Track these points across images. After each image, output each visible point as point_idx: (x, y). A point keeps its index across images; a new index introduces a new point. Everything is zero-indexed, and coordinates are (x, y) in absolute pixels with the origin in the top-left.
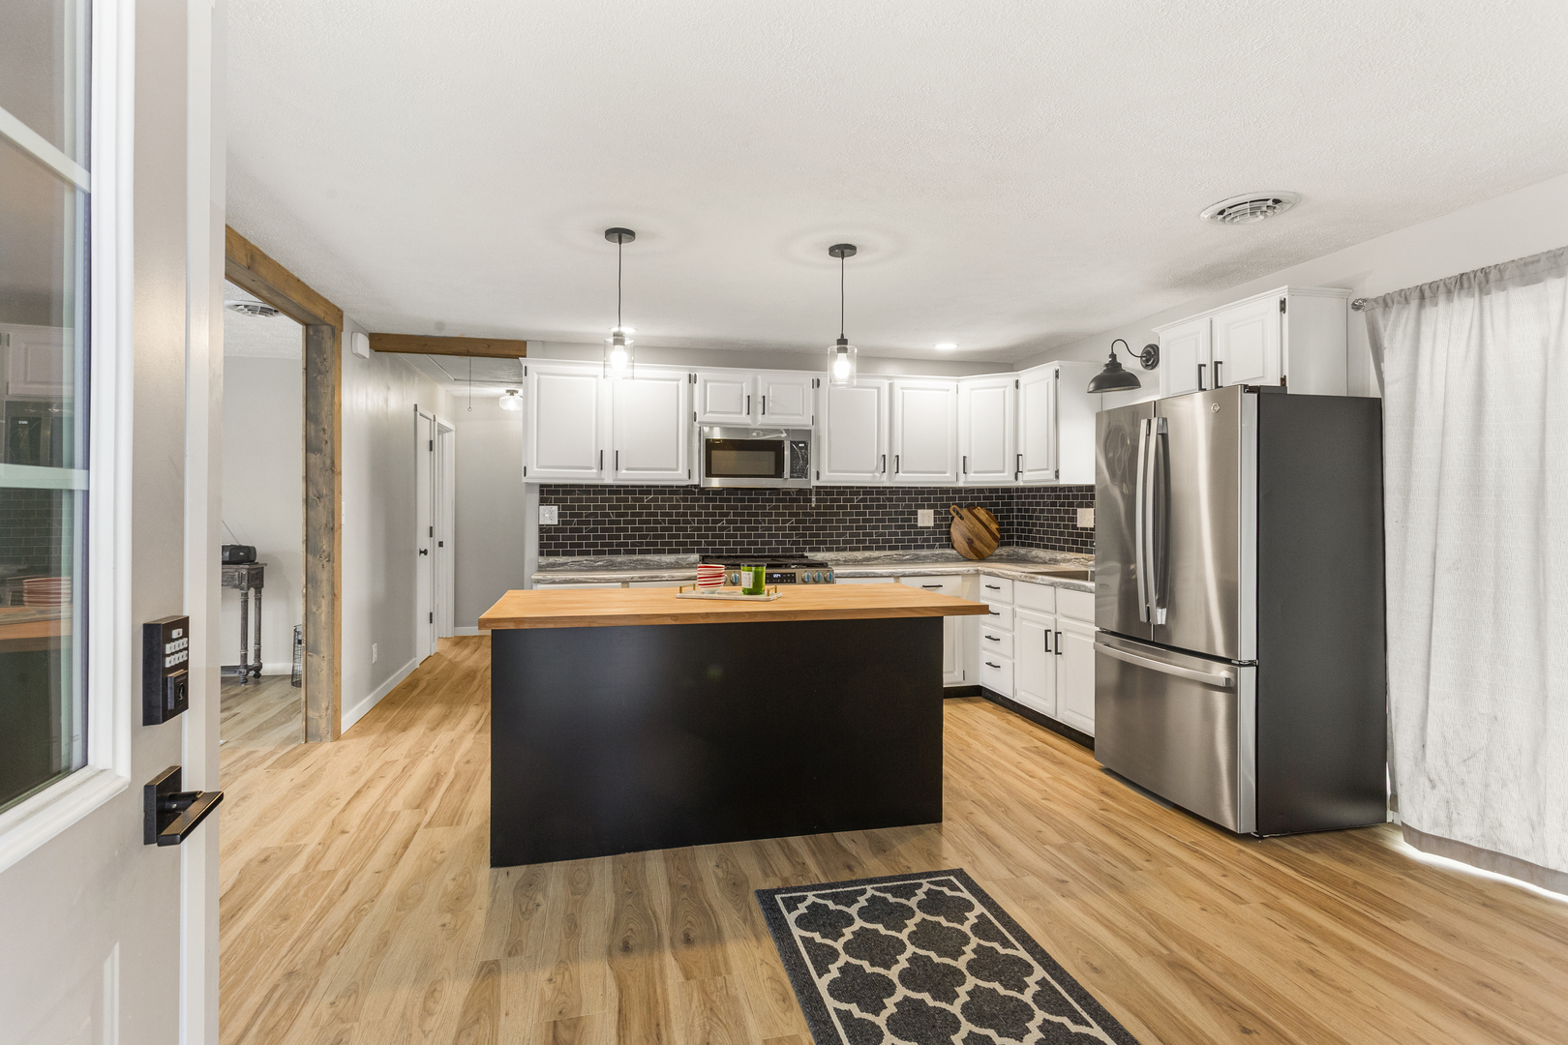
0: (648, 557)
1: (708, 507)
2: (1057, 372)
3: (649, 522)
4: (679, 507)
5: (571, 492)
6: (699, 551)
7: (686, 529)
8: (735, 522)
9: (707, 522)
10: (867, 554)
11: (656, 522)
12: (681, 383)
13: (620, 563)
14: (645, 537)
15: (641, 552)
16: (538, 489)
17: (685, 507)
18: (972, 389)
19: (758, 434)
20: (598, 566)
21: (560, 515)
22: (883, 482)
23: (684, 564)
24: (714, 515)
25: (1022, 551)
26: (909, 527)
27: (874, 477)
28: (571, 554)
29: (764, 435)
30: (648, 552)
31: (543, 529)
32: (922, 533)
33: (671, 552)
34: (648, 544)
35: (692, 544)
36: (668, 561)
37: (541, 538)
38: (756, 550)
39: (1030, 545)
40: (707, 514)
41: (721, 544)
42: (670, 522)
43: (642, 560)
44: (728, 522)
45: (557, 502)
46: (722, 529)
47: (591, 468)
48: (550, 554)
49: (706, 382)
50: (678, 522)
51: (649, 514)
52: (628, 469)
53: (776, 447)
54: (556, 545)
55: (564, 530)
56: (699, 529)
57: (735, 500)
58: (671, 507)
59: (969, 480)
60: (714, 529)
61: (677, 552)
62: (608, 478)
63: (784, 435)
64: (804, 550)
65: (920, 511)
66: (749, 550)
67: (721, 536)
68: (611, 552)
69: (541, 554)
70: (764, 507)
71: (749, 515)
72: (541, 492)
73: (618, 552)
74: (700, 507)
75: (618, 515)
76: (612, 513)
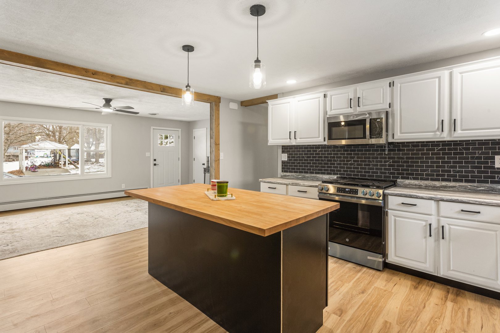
0: (318, 175)
1: (344, 154)
3: (318, 160)
4: (331, 154)
5: (291, 148)
7: (334, 164)
8: (358, 161)
9: (344, 161)
11: (322, 160)
12: (320, 99)
13: (307, 177)
14: (317, 167)
15: (316, 173)
16: (281, 147)
17: (334, 154)
19: (353, 117)
21: (288, 157)
22: (444, 138)
24: (347, 158)
26: (487, 167)
27: (435, 135)
28: (291, 172)
29: (356, 117)
30: (318, 173)
31: (283, 162)
32: (499, 173)
33: (328, 174)
34: (319, 170)
35: (337, 171)
36: (326, 177)
37: (282, 165)
38: (369, 176)
40: (344, 157)
41: (351, 171)
42: (328, 161)
44: (354, 161)
45: (287, 152)
46: (351, 164)
47: (287, 139)
48: (285, 172)
50: (331, 161)
51: (319, 157)
52: (300, 138)
54: (287, 168)
55: (289, 163)
56: (340, 164)
57: (358, 151)
58: (328, 154)
60: (347, 164)
61: (330, 174)
63: (368, 116)
64: (398, 178)
65: (497, 157)
66: (365, 176)
67: (351, 168)
68: (305, 172)
69: (282, 171)
70: (374, 154)
71: (365, 158)
72: (282, 149)
73: (307, 173)
74: (341, 154)
75: (308, 157)
76: (305, 156)
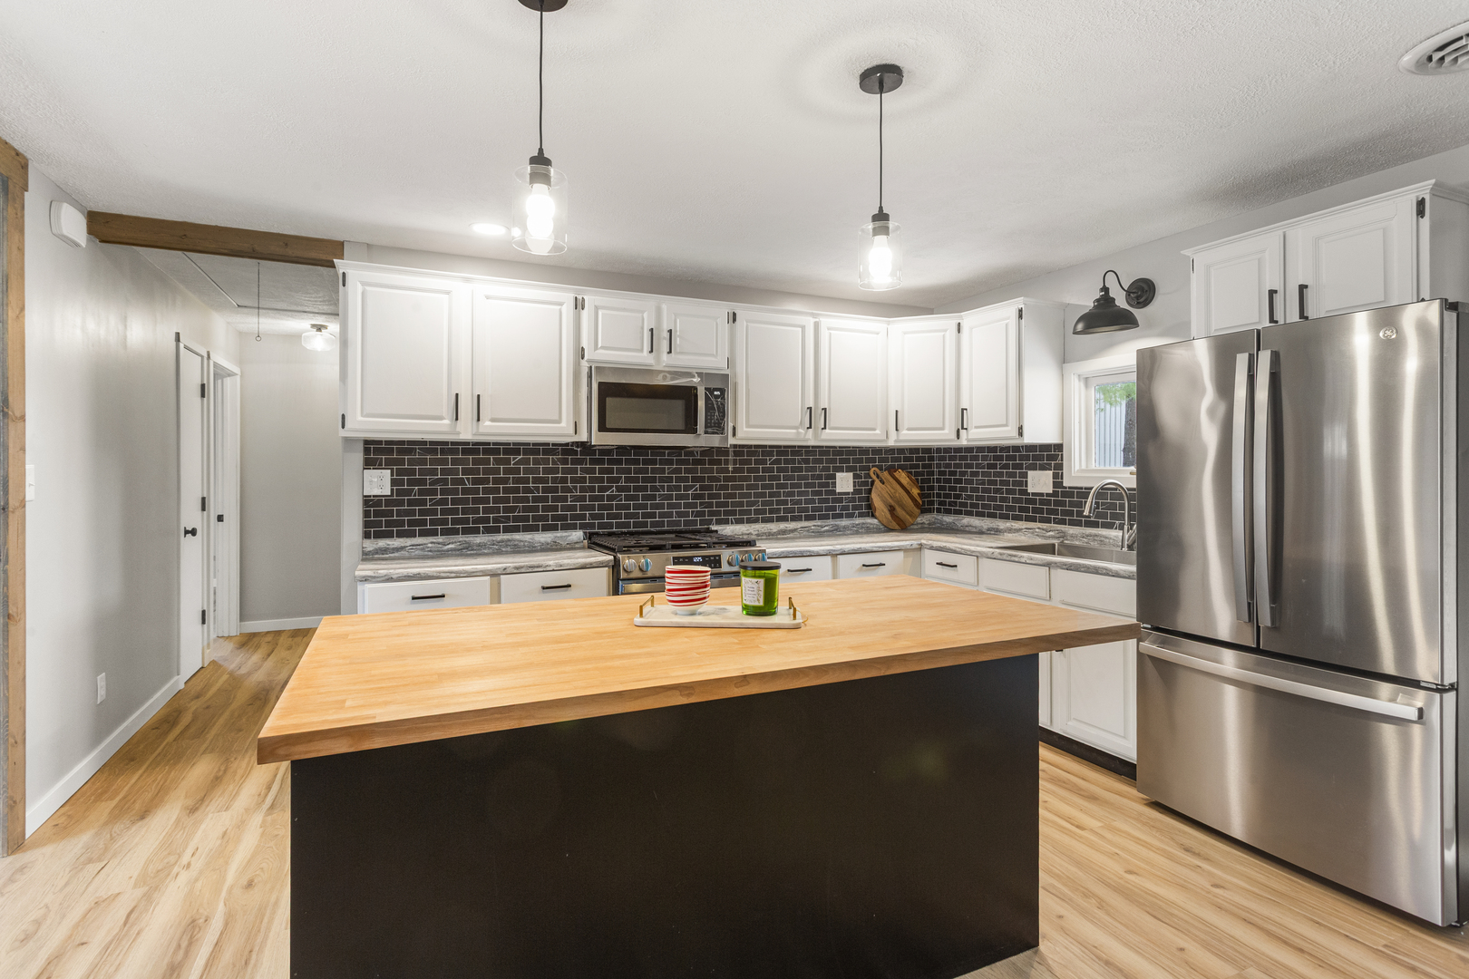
0: (517, 536)
1: (592, 471)
2: (1021, 311)
3: (516, 490)
4: (555, 471)
5: (410, 451)
6: (582, 527)
7: (565, 499)
8: (628, 489)
9: (592, 489)
10: (783, 526)
11: (527, 490)
12: (564, 308)
13: (479, 545)
14: (512, 509)
15: (507, 530)
16: (361, 447)
17: (565, 471)
18: (905, 333)
19: (665, 378)
20: (448, 551)
21: (393, 482)
22: (807, 440)
23: (564, 543)
24: (601, 480)
25: (948, 519)
26: (828, 493)
27: (798, 433)
28: (411, 534)
29: (672, 379)
30: (516, 530)
31: (369, 502)
32: (840, 500)
33: (547, 528)
34: (516, 519)
35: (574, 517)
36: (542, 540)
37: (366, 514)
38: (653, 524)
39: (959, 512)
40: (592, 480)
41: (609, 517)
42: (545, 490)
43: (509, 540)
44: (619, 489)
45: (389, 464)
46: (611, 498)
47: (441, 418)
48: (379, 535)
49: (597, 308)
50: (555, 490)
51: (517, 481)
52: (493, 420)
53: (687, 394)
54: (389, 524)
55: (401, 503)
56: (583, 499)
57: (628, 462)
58: (546, 471)
59: (901, 438)
60: (601, 498)
61: (554, 528)
62: (466, 432)
63: (696, 380)
64: (710, 522)
65: (838, 475)
66: (645, 524)
67: (610, 507)
68: (466, 531)
69: (367, 535)
70: (663, 471)
71: (645, 479)
72: (367, 451)
73: (475, 531)
74: (584, 471)
75: (476, 481)
76: (468, 479)
